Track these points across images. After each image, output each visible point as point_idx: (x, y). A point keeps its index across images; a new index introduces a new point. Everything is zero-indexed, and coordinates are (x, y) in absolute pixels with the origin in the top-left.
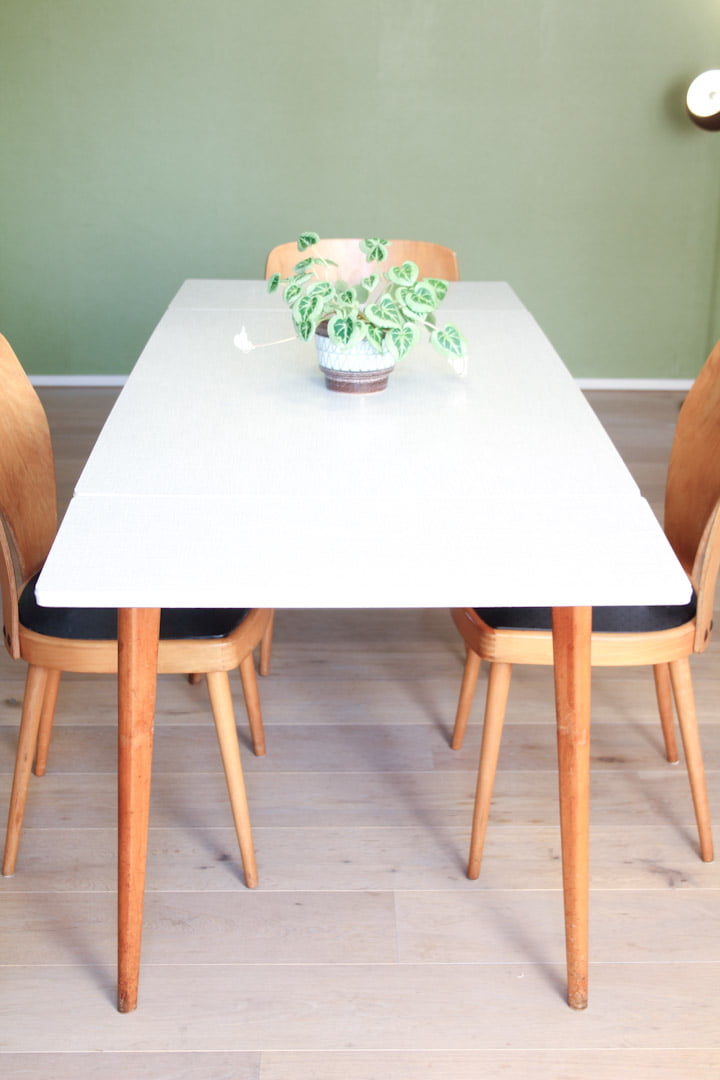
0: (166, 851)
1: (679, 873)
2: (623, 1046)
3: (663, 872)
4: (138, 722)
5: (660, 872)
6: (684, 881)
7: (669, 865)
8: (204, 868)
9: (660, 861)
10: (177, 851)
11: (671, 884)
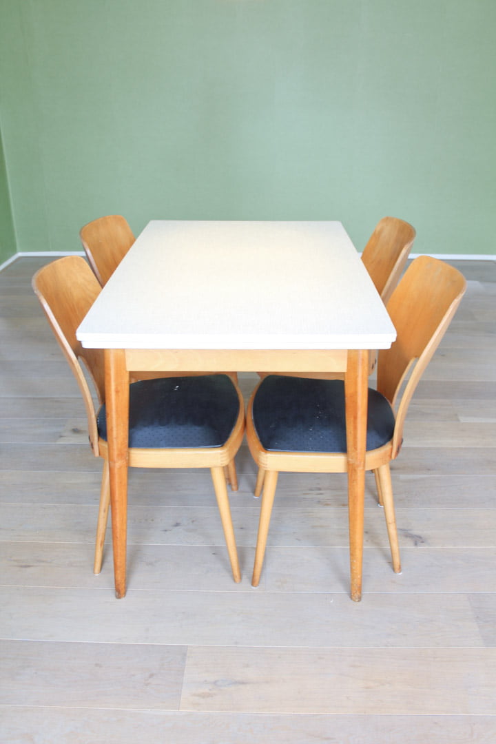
0: (146, 520)
1: (420, 537)
2: (386, 646)
3: (411, 536)
4: (118, 455)
5: (410, 537)
6: (422, 542)
7: (415, 532)
8: (166, 531)
9: (410, 530)
10: (152, 520)
11: (416, 544)
